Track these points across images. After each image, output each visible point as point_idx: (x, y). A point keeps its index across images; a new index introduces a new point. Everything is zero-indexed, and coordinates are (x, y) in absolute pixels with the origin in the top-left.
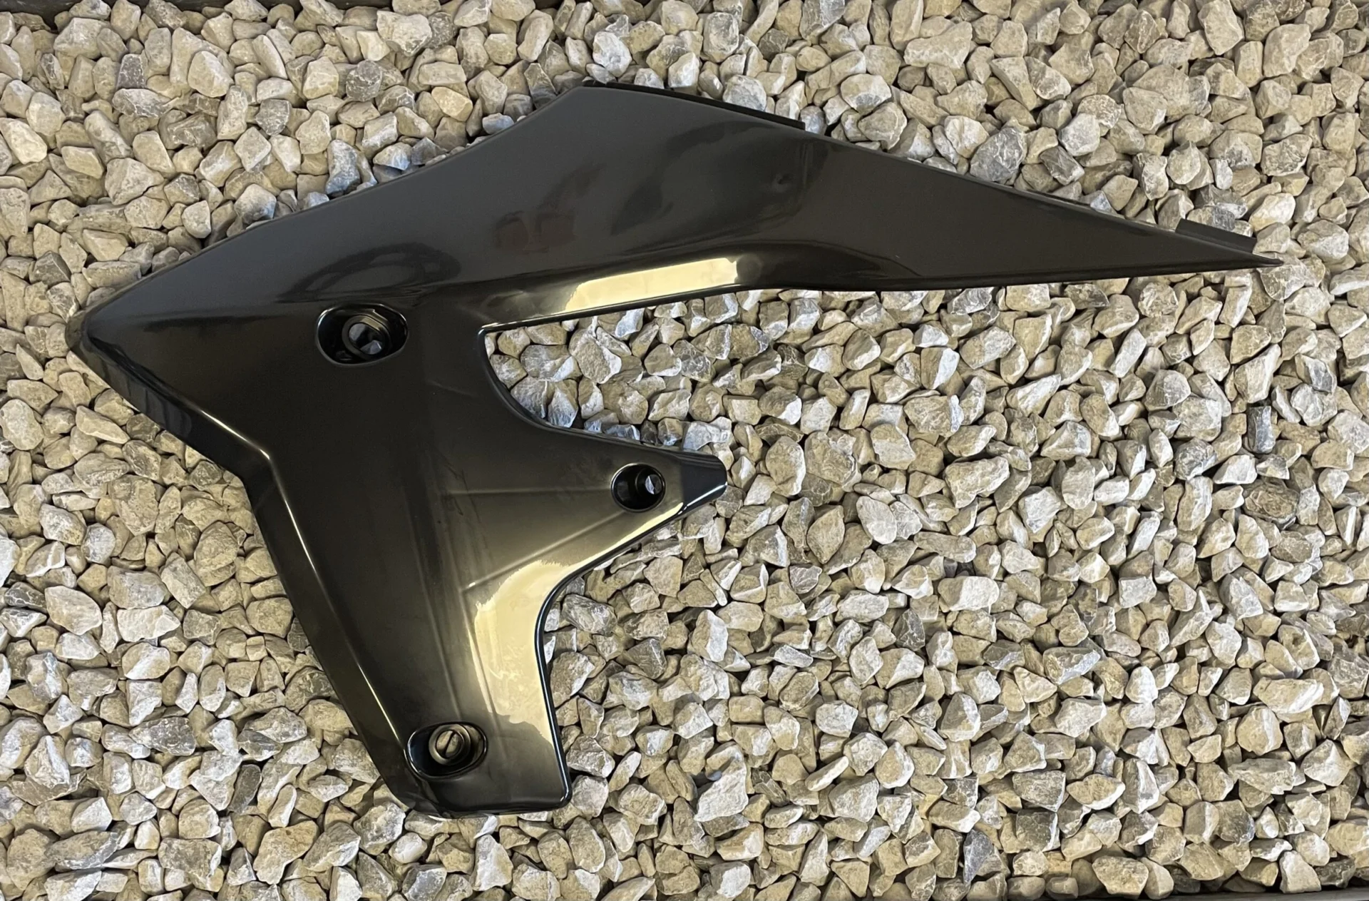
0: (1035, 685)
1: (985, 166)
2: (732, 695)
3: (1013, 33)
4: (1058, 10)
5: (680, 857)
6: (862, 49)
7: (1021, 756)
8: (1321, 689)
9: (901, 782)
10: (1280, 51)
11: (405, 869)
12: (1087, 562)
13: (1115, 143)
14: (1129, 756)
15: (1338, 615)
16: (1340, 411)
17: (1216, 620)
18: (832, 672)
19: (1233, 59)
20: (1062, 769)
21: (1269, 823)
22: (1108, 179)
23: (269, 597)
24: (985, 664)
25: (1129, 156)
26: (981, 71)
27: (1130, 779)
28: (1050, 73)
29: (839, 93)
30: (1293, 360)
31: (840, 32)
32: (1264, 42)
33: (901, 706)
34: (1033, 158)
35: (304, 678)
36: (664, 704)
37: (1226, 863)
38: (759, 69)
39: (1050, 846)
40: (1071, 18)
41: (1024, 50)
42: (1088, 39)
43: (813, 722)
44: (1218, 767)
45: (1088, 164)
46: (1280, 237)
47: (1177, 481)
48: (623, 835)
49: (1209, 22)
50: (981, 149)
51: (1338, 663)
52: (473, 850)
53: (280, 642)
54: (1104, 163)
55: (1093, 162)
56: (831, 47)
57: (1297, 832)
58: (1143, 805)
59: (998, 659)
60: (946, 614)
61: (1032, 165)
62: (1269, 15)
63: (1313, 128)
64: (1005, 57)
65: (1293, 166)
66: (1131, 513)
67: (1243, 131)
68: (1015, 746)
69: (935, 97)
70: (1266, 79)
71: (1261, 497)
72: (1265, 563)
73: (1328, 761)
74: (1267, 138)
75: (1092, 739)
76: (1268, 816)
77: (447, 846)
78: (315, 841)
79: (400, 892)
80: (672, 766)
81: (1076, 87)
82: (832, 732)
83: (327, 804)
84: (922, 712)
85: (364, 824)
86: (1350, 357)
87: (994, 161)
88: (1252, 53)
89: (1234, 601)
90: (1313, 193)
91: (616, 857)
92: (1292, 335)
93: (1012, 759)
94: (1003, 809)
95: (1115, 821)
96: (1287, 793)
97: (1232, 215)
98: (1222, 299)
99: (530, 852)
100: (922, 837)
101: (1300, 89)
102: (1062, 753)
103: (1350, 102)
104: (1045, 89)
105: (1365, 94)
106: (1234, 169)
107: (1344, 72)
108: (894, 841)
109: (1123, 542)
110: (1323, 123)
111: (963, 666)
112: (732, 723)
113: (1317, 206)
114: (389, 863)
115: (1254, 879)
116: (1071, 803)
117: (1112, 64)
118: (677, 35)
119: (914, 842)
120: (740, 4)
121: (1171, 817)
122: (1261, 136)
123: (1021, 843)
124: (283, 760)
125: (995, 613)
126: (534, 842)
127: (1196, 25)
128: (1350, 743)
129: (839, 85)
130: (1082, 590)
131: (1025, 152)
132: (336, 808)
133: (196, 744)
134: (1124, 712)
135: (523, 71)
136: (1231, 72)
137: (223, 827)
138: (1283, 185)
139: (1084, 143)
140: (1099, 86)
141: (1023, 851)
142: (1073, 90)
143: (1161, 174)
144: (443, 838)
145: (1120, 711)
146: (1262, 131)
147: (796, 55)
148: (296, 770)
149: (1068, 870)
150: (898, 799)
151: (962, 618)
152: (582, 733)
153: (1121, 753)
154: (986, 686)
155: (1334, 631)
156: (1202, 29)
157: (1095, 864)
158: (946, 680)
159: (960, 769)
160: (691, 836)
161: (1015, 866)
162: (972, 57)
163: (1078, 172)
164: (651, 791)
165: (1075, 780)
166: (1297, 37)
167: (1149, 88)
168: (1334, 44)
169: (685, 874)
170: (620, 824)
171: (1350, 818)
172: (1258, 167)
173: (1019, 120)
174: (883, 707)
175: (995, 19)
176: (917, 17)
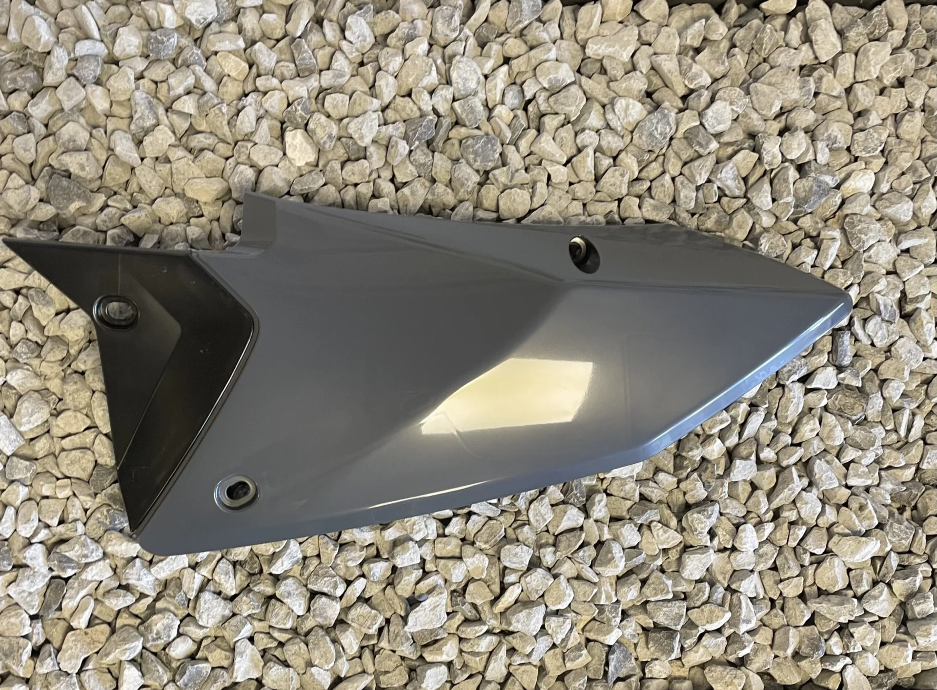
0: (666, 536)
1: (644, 138)
2: (439, 536)
3: (669, 36)
4: (703, 21)
5: (394, 659)
6: (554, 43)
7: (654, 589)
8: (879, 545)
9: (563, 606)
10: (868, 61)
11: (178, 664)
12: (710, 444)
13: (743, 125)
14: (734, 591)
15: (893, 490)
16: (901, 337)
17: (804, 490)
18: (515, 520)
19: (833, 66)
20: (685, 599)
21: (836, 643)
22: (736, 153)
23: (74, 449)
24: (630, 519)
25: (752, 136)
26: (644, 65)
27: (734, 608)
28: (696, 68)
29: (535, 75)
30: (868, 297)
31: (537, 28)
32: (856, 55)
33: (565, 549)
34: (680, 134)
35: (102, 513)
36: (386, 542)
37: (803, 673)
38: (473, 53)
39: (673, 656)
40: (713, 27)
41: (676, 49)
42: (725, 45)
43: (499, 559)
44: (799, 601)
45: (722, 140)
46: (863, 203)
47: (779, 385)
48: (350, 641)
49: (816, 36)
50: (641, 124)
51: (891, 525)
52: (233, 650)
53: (83, 485)
54: (734, 140)
55: (726, 139)
56: (529, 38)
57: (856, 651)
58: (743, 628)
59: (639, 515)
60: (602, 480)
61: (680, 139)
62: (861, 34)
63: (890, 122)
64: (662, 54)
65: (875, 150)
66: (744, 407)
67: (838, 121)
68: (650, 581)
69: (608, 83)
70: (857, 82)
71: (841, 399)
72: (841, 449)
73: (881, 598)
74: (856, 128)
75: (707, 577)
76: (835, 638)
77: (213, 647)
78: (108, 639)
79: (174, 681)
80: (389, 590)
81: (715, 80)
82: (513, 566)
83: (119, 611)
84: (581, 553)
85: (146, 628)
86: (910, 296)
87: (651, 135)
88: (847, 63)
89: (817, 477)
90: (888, 170)
91: (344, 658)
92: (869, 277)
93: (648, 591)
94: (639, 628)
95: (722, 640)
96: (850, 621)
97: (828, 184)
98: (818, 248)
99: (277, 653)
100: (578, 648)
101: (882, 92)
102: (683, 587)
103: (918, 104)
104: (691, 80)
105: (929, 98)
106: (830, 150)
107: (915, 80)
108: (557, 650)
109: (737, 429)
110: (897, 118)
111: (614, 519)
112: (437, 557)
113: (891, 180)
114: (167, 658)
115: (823, 684)
116: (691, 625)
117: (743, 64)
118: (412, 22)
119: (572, 651)
120: (460, 2)
121: (764, 637)
122: (852, 126)
123: (652, 654)
124: (83, 577)
125: (639, 481)
126: (281, 644)
127: (807, 39)
128: (898, 585)
129: (535, 69)
130: (705, 464)
131: (674, 128)
132: (125, 615)
133: (14, 562)
134: (732, 557)
135: (290, 44)
136: (831, 75)
137: (33, 628)
138: (866, 164)
139: (719, 124)
140: (733, 80)
141: (653, 660)
142: (712, 83)
143: (776, 150)
144: (209, 640)
145: (729, 557)
146: (852, 122)
147: (503, 44)
148: (95, 585)
149: (686, 674)
150: (561, 619)
151: (614, 483)
152: (321, 562)
153: (728, 588)
154: (629, 535)
155: (889, 502)
156: (811, 42)
157: (706, 671)
158: (600, 530)
159: (608, 597)
160: (402, 644)
161: (647, 671)
162: (638, 53)
163: (714, 145)
164: (373, 608)
165: (694, 608)
166: (881, 51)
167: (769, 84)
168: (908, 59)
169: (397, 671)
170: (348, 633)
171: (895, 641)
172: (848, 149)
173: (670, 103)
174: (552, 549)
175: (656, 25)
176: (597, 20)
